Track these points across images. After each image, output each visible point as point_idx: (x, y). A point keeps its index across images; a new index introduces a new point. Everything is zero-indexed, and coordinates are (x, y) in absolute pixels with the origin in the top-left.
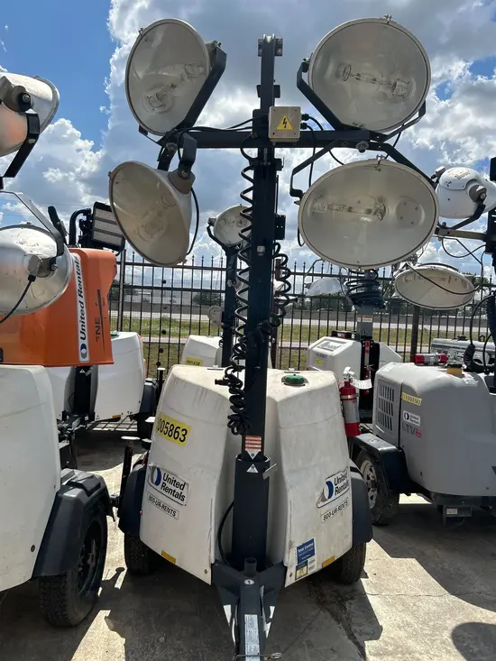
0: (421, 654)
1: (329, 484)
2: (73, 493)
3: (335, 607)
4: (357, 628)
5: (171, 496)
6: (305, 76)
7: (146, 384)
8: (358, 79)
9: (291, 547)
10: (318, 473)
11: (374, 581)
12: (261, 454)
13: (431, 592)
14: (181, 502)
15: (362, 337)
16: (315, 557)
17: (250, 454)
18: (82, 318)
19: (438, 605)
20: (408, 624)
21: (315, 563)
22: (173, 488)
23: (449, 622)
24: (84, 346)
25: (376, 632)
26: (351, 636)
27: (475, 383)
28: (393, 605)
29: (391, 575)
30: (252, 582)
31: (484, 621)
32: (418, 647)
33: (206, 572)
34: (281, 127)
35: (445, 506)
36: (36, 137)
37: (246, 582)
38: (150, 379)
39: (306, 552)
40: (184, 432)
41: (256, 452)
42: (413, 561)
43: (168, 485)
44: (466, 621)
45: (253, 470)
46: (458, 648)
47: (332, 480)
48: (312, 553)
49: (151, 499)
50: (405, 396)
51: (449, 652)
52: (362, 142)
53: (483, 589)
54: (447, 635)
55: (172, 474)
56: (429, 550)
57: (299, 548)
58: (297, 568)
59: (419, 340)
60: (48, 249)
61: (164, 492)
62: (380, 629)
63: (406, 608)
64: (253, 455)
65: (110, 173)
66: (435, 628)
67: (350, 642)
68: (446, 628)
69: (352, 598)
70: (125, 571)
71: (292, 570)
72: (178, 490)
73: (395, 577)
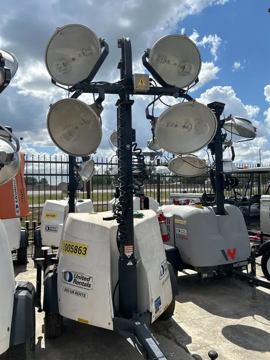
0: (213, 345)
1: (162, 266)
2: (23, 293)
3: (165, 332)
4: (180, 340)
5: (82, 286)
6: (147, 60)
7: (22, 231)
8: (169, 63)
9: (152, 302)
10: (158, 261)
11: (178, 316)
12: (133, 255)
13: (206, 316)
14: (89, 288)
15: (140, 195)
16: (161, 306)
17: (127, 255)
18: (16, 190)
19: (210, 321)
20: (202, 333)
21: (162, 309)
22: (82, 281)
23: (218, 328)
24: (17, 206)
25: (189, 340)
26: (179, 344)
27: (209, 211)
28: (191, 325)
29: (183, 311)
30: (139, 323)
31: (233, 324)
32: (210, 342)
33: (109, 324)
34: (140, 84)
35: (202, 273)
36: (8, 82)
37: (136, 324)
38: (24, 228)
39: (158, 303)
40: (85, 249)
41: (130, 254)
42: (191, 303)
43: (78, 280)
44: (226, 326)
45: (130, 264)
46: (227, 339)
47: (163, 264)
48: (160, 304)
49: (66, 290)
50: (177, 221)
51: (224, 341)
52: (177, 93)
53: (226, 310)
54: (220, 334)
55: (81, 273)
56: (196, 296)
57: (155, 302)
58: (156, 313)
59: (161, 196)
60: (7, 148)
61: (76, 285)
62: (190, 338)
63: (198, 326)
64: (129, 256)
65: (51, 105)
66: (214, 332)
67: (179, 347)
68: (218, 331)
69: (171, 326)
70: (44, 338)
71: (153, 314)
72: (86, 282)
73: (186, 312)
